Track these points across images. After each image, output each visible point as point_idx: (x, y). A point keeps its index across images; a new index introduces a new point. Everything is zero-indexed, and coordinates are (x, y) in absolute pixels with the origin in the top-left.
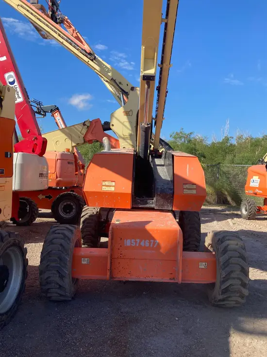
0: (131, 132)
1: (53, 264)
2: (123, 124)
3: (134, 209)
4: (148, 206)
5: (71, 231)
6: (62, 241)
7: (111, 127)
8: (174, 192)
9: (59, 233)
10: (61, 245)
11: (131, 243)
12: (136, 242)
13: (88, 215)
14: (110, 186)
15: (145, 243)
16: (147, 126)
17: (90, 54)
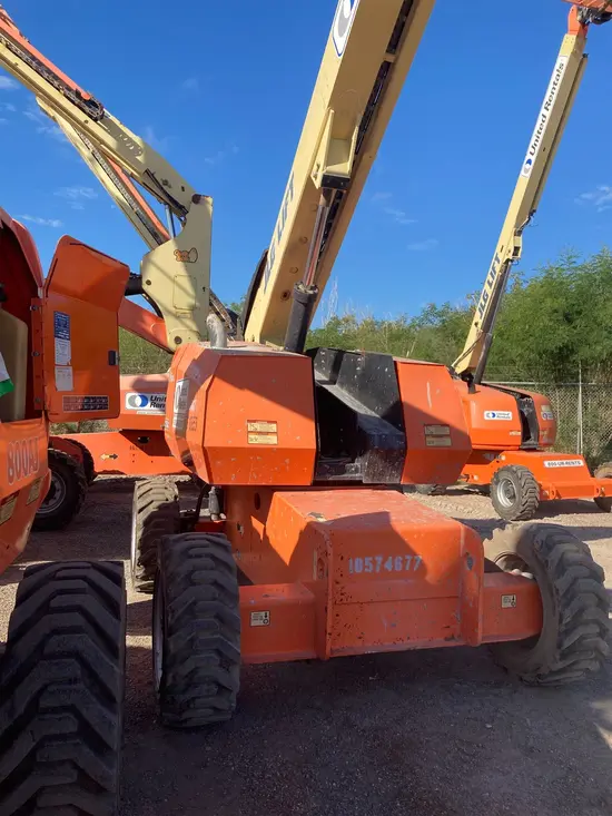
0: (192, 301)
1: (205, 636)
2: (174, 281)
3: (319, 485)
4: (347, 476)
5: (225, 547)
6: (215, 575)
7: (145, 287)
8: (406, 443)
9: (199, 556)
10: (215, 583)
11: (364, 567)
12: (374, 562)
13: (155, 504)
14: (268, 433)
15: (393, 564)
16: (311, 292)
17: (91, 103)
